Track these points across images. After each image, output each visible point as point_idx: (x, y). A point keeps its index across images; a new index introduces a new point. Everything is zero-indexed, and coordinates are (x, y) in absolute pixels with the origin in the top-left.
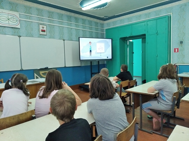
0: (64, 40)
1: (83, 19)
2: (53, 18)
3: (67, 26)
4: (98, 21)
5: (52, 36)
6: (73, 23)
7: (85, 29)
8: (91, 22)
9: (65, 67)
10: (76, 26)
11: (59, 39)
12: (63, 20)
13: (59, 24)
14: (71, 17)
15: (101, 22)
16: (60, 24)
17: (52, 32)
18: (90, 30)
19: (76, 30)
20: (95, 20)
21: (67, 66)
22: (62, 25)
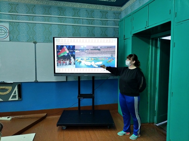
0: (35, 43)
1: (74, 9)
2: (18, 13)
3: (43, 21)
4: (108, 8)
5: (15, 37)
6: (55, 15)
7: (78, 23)
8: (92, 11)
9: (36, 82)
10: (60, 20)
11: (28, 41)
12: (35, 14)
13: (27, 20)
14: (50, 7)
15: (115, 9)
16: (30, 20)
17: (15, 33)
18: (89, 24)
19: (60, 26)
20: (101, 7)
21: (39, 81)
22: (33, 21)
